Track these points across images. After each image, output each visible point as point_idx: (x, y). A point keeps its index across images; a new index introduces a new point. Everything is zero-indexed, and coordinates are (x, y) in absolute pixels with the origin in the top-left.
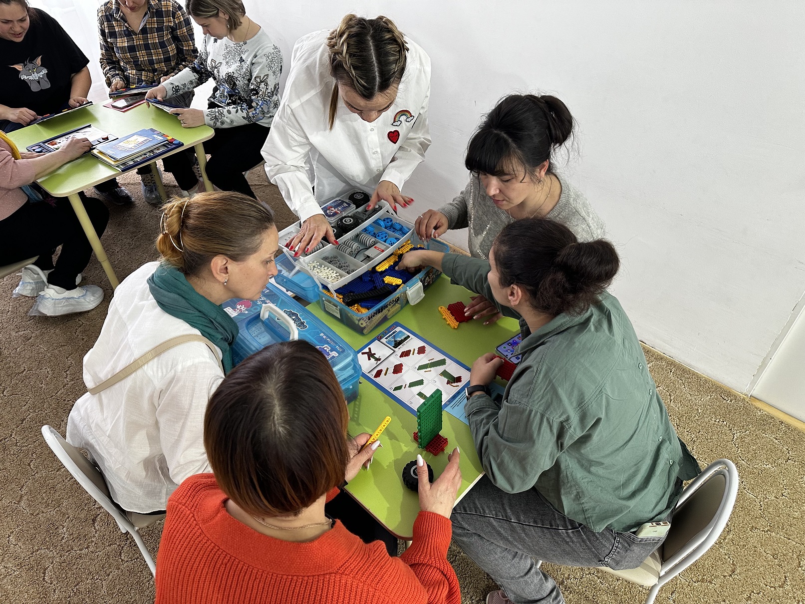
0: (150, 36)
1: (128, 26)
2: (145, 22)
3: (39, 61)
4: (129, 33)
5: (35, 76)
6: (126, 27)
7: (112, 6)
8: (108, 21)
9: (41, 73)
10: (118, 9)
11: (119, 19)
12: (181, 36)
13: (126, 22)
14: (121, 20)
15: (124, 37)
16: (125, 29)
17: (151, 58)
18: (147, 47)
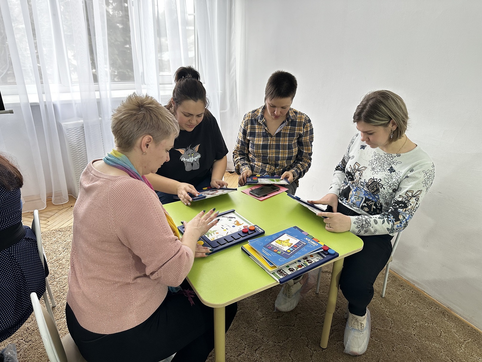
0: (282, 139)
1: (267, 130)
2: (281, 128)
3: (197, 148)
4: (266, 135)
5: (191, 160)
6: (266, 130)
7: (258, 114)
8: (252, 123)
9: (196, 158)
10: (262, 116)
11: (261, 124)
12: (304, 142)
13: (266, 126)
14: (263, 125)
15: (261, 137)
16: (264, 131)
17: (278, 156)
18: (278, 147)
